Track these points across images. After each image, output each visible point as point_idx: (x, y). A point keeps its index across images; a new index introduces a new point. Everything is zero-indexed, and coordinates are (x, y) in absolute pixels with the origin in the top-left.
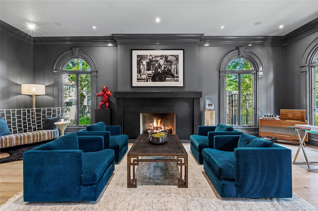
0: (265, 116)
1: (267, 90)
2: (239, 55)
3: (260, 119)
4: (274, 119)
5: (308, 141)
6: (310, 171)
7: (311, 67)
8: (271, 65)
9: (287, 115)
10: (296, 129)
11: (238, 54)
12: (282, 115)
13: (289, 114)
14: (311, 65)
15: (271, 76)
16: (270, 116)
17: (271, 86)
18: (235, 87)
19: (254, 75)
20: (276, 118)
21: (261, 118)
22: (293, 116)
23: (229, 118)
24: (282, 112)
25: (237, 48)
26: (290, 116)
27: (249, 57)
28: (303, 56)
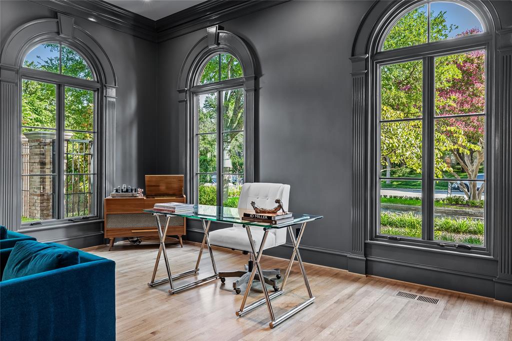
0: (117, 191)
1: (123, 132)
2: (58, 33)
3: (108, 200)
4: (133, 196)
5: (185, 234)
6: (173, 293)
7: (193, 93)
8: (133, 78)
9: (159, 186)
10: (155, 214)
11: (56, 30)
12: (149, 186)
13: (161, 184)
14: (192, 90)
15: (132, 103)
16: (127, 191)
17: (131, 124)
18: (72, 124)
19: (96, 93)
20: (138, 195)
21: (110, 197)
22: (167, 188)
23: (45, 204)
24: (149, 181)
25: (55, 15)
26: (163, 188)
27: (85, 47)
28: (182, 70)
